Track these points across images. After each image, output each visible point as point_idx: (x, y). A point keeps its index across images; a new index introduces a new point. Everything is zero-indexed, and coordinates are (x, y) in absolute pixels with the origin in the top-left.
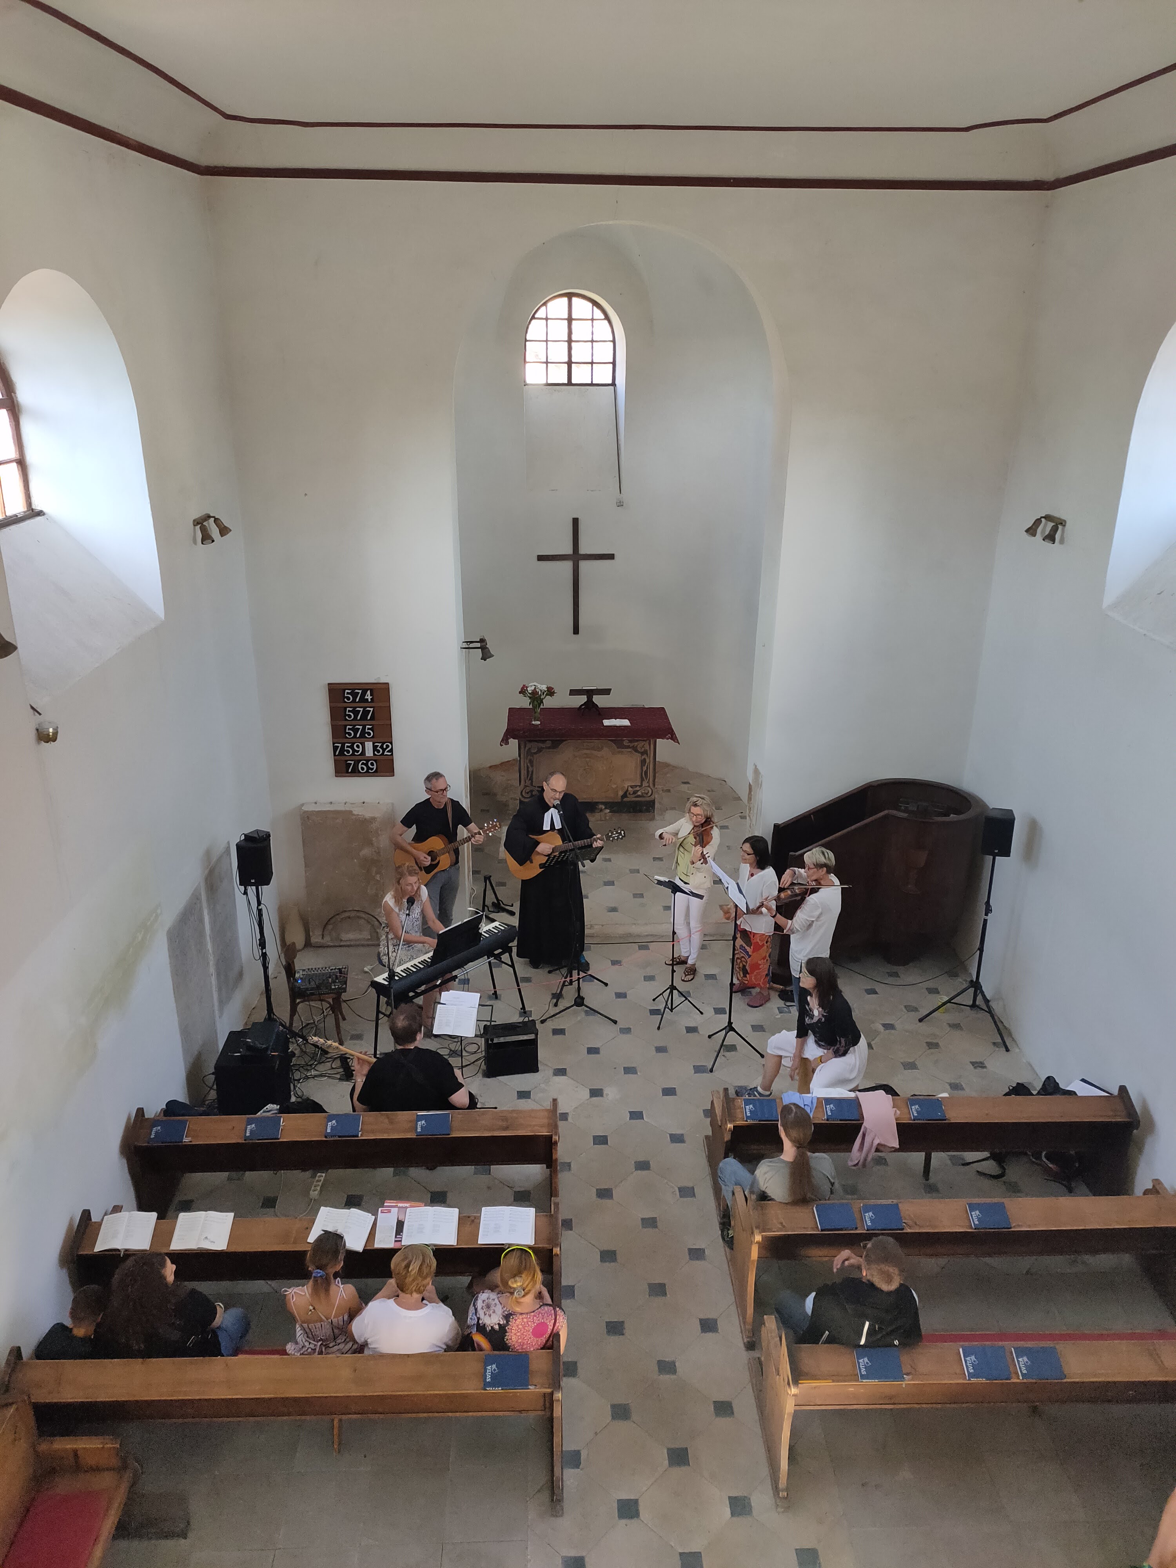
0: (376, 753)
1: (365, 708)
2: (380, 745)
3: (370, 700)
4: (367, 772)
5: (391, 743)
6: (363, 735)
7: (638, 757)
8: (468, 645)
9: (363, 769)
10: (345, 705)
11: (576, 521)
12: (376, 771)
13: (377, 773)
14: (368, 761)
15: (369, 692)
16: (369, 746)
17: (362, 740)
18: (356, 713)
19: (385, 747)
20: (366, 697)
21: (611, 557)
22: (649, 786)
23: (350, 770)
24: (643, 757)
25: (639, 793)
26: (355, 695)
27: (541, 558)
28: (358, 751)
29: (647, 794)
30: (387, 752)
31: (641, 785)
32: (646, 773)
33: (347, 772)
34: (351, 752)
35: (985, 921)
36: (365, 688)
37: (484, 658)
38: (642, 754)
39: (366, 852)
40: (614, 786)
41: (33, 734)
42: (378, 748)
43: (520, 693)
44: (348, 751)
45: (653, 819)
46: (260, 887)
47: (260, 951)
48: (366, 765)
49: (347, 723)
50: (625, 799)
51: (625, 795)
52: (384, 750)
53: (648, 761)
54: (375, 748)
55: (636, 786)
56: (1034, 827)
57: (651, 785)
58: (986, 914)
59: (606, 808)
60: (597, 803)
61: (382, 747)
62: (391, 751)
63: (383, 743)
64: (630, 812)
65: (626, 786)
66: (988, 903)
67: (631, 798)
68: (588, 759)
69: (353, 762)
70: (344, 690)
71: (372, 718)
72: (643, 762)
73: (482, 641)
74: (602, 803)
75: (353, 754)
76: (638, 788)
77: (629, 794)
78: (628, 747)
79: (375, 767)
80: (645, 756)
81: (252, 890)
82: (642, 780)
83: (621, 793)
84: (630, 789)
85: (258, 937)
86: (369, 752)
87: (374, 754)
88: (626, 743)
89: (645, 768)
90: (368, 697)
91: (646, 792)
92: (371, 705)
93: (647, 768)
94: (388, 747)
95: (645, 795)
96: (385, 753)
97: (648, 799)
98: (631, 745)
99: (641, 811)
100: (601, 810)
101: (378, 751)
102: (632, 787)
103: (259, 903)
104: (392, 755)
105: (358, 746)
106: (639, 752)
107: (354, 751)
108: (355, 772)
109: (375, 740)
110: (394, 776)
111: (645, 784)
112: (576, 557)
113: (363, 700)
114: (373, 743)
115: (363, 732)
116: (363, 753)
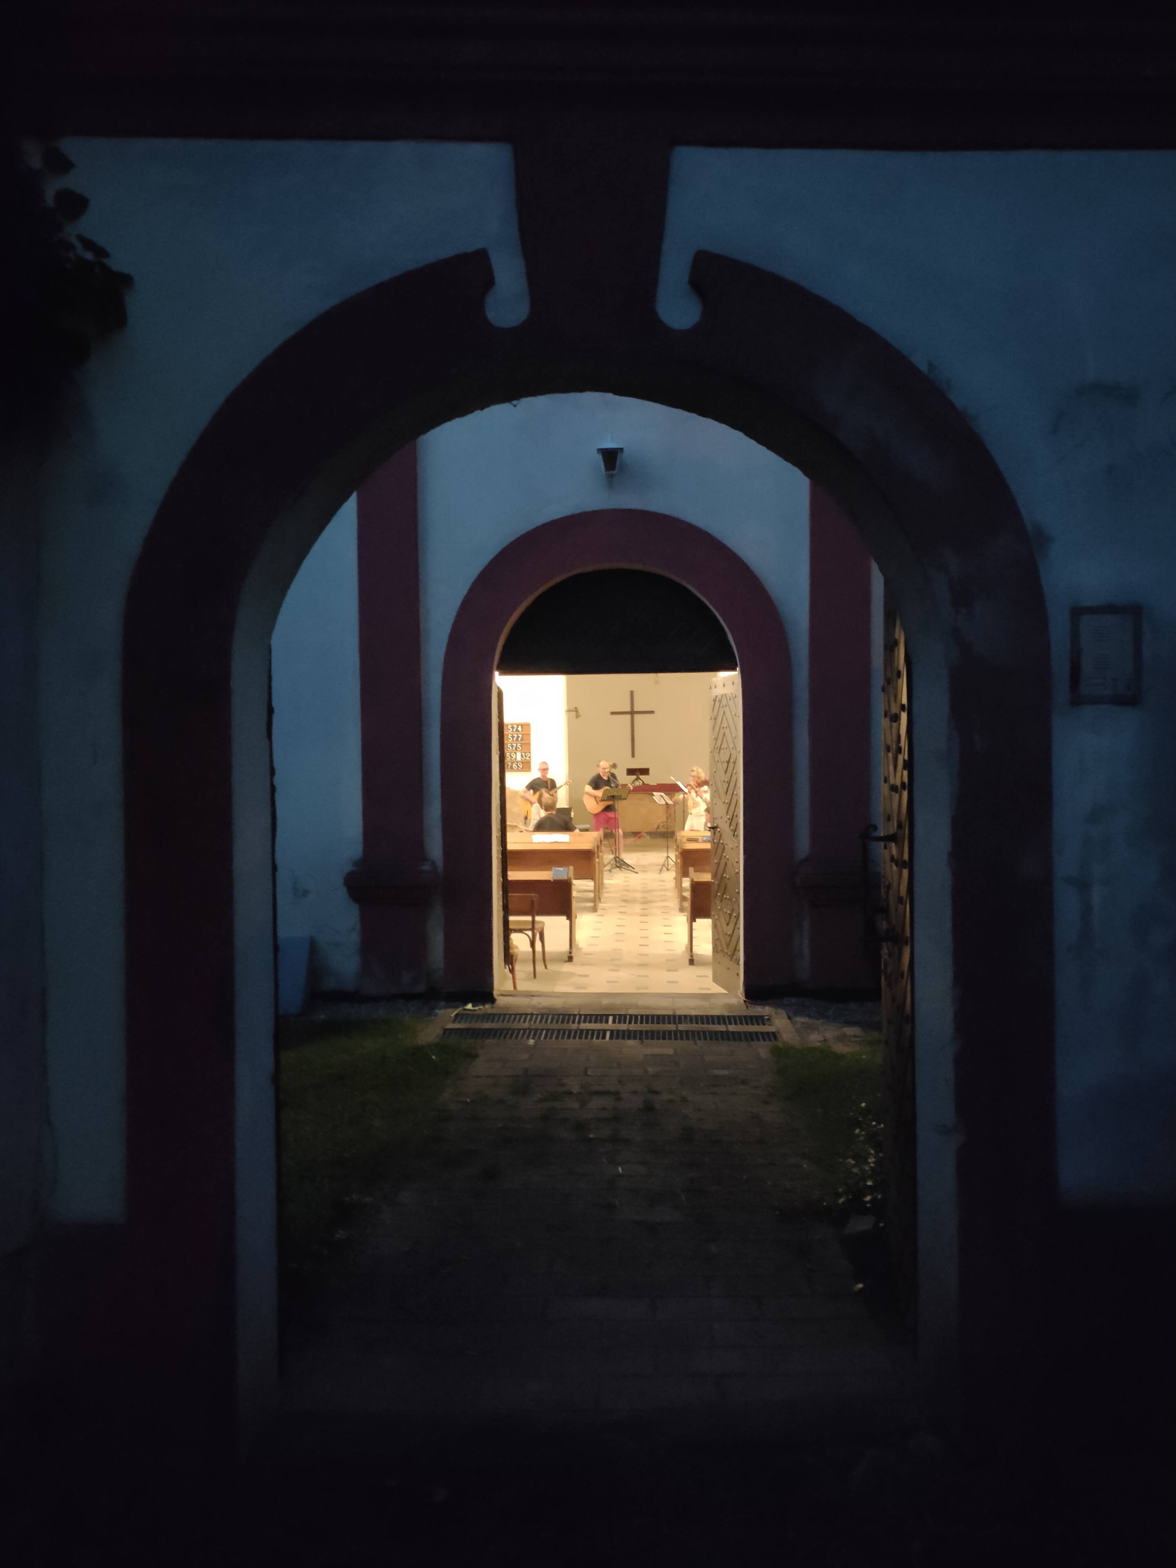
1: (518, 735)
3: (520, 731)
5: (530, 753)
6: (516, 749)
8: (569, 711)
9: (515, 767)
10: (508, 733)
11: (632, 693)
12: (522, 768)
13: (522, 770)
15: (520, 726)
16: (519, 754)
17: (515, 751)
21: (653, 713)
25: (666, 827)
26: (513, 728)
27: (614, 713)
28: (513, 758)
31: (667, 821)
32: (670, 814)
36: (518, 724)
48: (517, 765)
49: (508, 742)
52: (526, 757)
57: (673, 822)
59: (647, 836)
60: (642, 833)
61: (525, 755)
62: (530, 757)
63: (525, 753)
64: (661, 838)
65: (659, 823)
67: (661, 830)
68: (636, 806)
69: (510, 763)
70: (508, 726)
71: (522, 740)
73: (576, 708)
74: (645, 833)
75: (511, 759)
76: (665, 824)
77: (661, 827)
79: (521, 766)
87: (521, 759)
90: (520, 729)
92: (521, 733)
94: (528, 755)
95: (670, 828)
96: (527, 759)
97: (672, 830)
99: (667, 838)
100: (644, 837)
101: (523, 757)
102: (662, 823)
104: (530, 759)
105: (513, 755)
107: (511, 757)
108: (511, 769)
109: (522, 751)
112: (632, 712)
113: (517, 730)
114: (522, 754)
115: (516, 747)
116: (516, 758)
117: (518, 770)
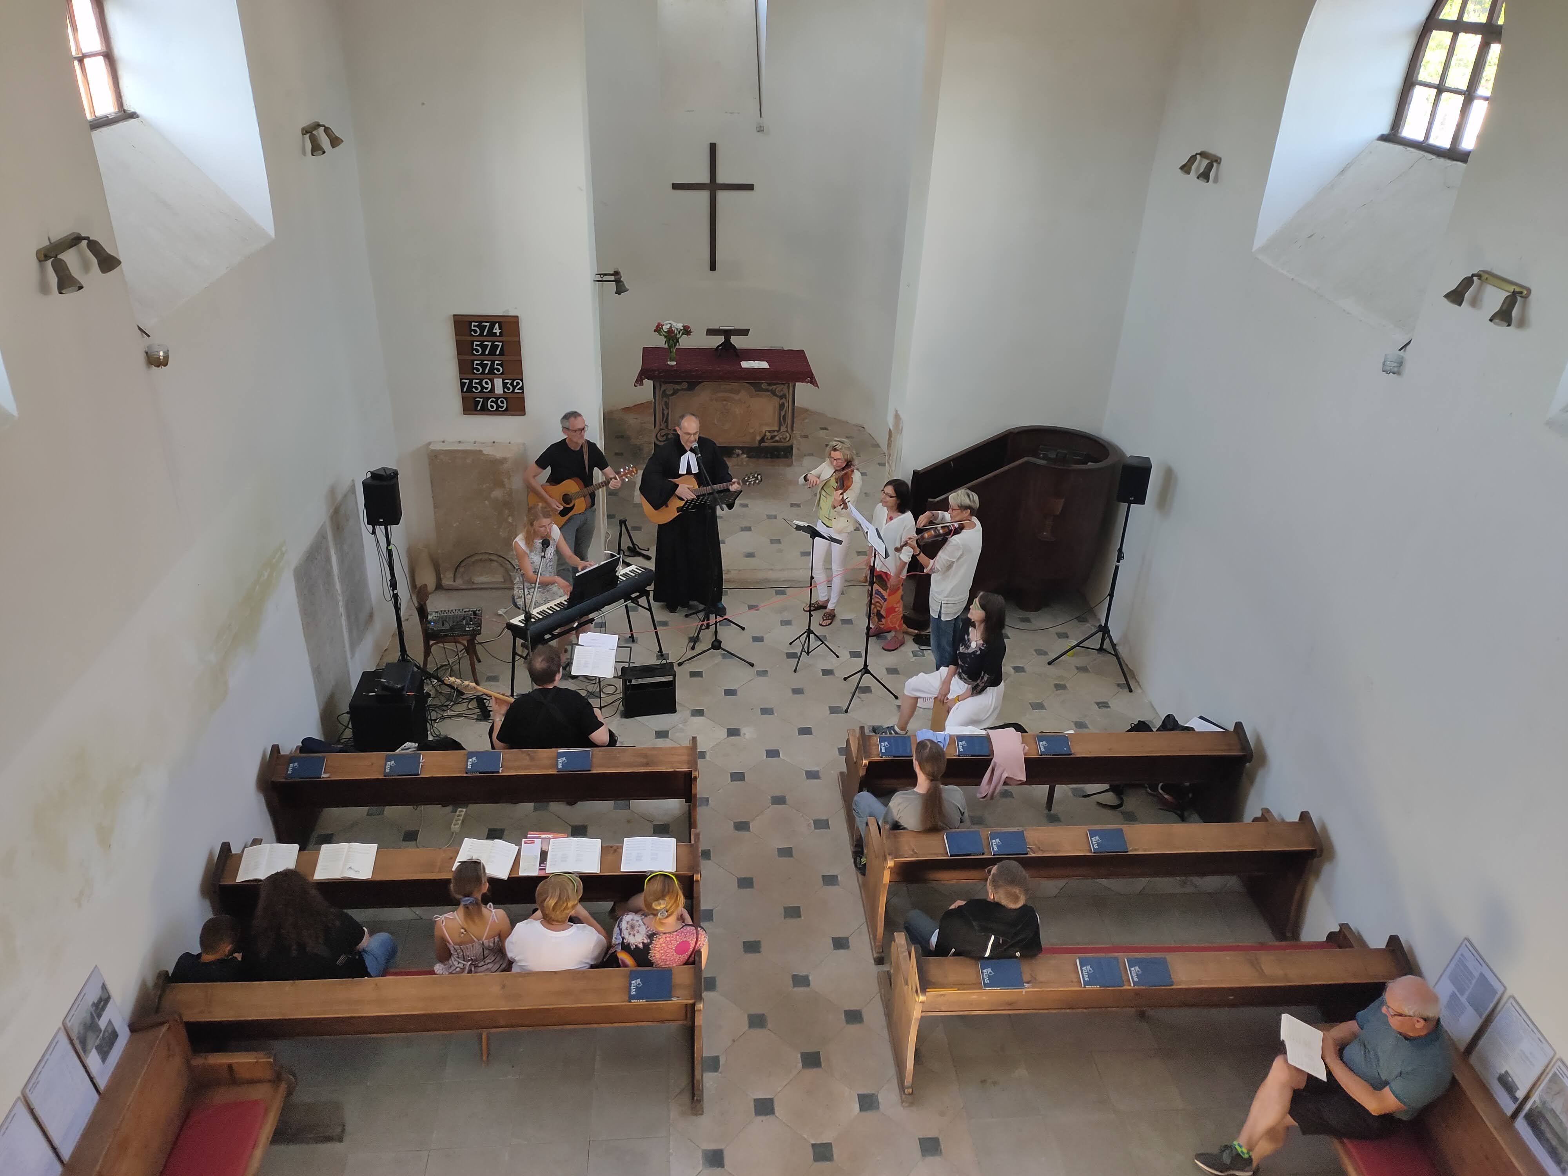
0: (506, 390)
1: (493, 342)
2: (510, 381)
3: (498, 334)
4: (497, 410)
5: (522, 381)
6: (491, 371)
7: (776, 401)
8: (601, 278)
9: (492, 407)
10: (472, 338)
11: (713, 147)
12: (506, 410)
13: (507, 412)
14: (497, 399)
15: (497, 325)
16: (498, 382)
17: (490, 376)
18: (484, 348)
19: (515, 384)
20: (494, 331)
21: (750, 187)
22: (787, 431)
23: (479, 408)
24: (782, 401)
25: (777, 438)
26: (482, 328)
27: (676, 186)
28: (487, 388)
29: (785, 439)
30: (518, 389)
31: (780, 429)
32: (784, 417)
33: (476, 410)
34: (480, 389)
35: (1117, 568)
36: (493, 320)
37: (618, 292)
38: (781, 397)
39: (498, 493)
40: (752, 431)
41: (141, 359)
42: (508, 385)
43: (655, 331)
44: (477, 388)
45: (790, 465)
46: (389, 527)
47: (391, 592)
48: (496, 402)
49: (473, 358)
50: (762, 445)
51: (762, 440)
52: (514, 388)
53: (786, 405)
54: (505, 385)
55: (774, 431)
56: (1169, 475)
57: (789, 430)
58: (1118, 561)
59: (743, 453)
60: (734, 448)
61: (512, 384)
62: (522, 388)
63: (513, 380)
64: (767, 457)
65: (764, 431)
66: (1120, 550)
67: (768, 444)
68: (725, 403)
69: (481, 400)
70: (471, 323)
71: (501, 353)
72: (782, 406)
73: (616, 273)
74: (739, 448)
75: (481, 391)
76: (776, 433)
77: (767, 439)
78: (767, 390)
79: (505, 405)
80: (783, 400)
81: (380, 530)
82: (780, 425)
83: (758, 438)
84: (768, 434)
85: (389, 578)
86: (499, 390)
87: (504, 391)
88: (764, 386)
89: (783, 413)
90: (497, 330)
91: (784, 436)
92: (500, 339)
93: (786, 412)
94: (518, 384)
95: (783, 440)
96: (516, 391)
97: (787, 444)
98: (771, 388)
99: (778, 457)
100: (738, 455)
101: (509, 389)
102: (769, 432)
103: (389, 543)
104: (523, 392)
105: (487, 383)
106: (775, 395)
107: (483, 387)
108: (484, 410)
109: (504, 376)
110: (525, 415)
111: (783, 429)
112: (713, 187)
113: (491, 333)
114: (503, 380)
115: (492, 368)
116: (492, 390)
117: (498, 412)
